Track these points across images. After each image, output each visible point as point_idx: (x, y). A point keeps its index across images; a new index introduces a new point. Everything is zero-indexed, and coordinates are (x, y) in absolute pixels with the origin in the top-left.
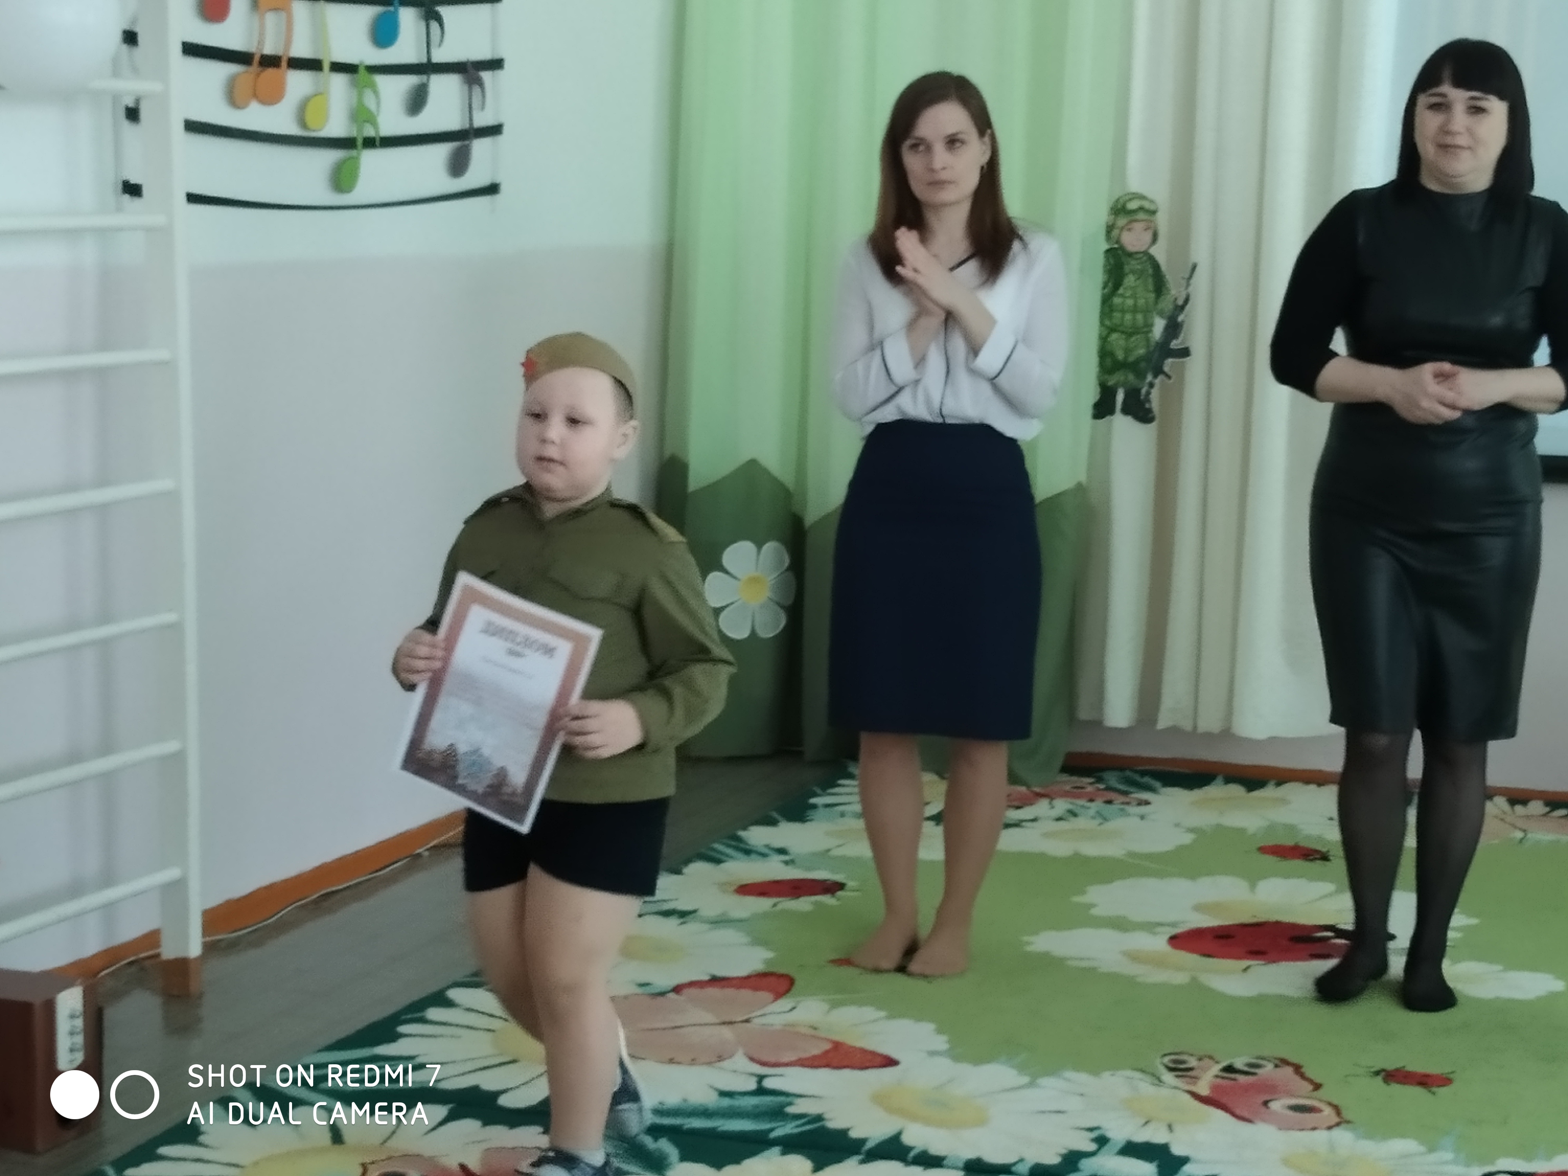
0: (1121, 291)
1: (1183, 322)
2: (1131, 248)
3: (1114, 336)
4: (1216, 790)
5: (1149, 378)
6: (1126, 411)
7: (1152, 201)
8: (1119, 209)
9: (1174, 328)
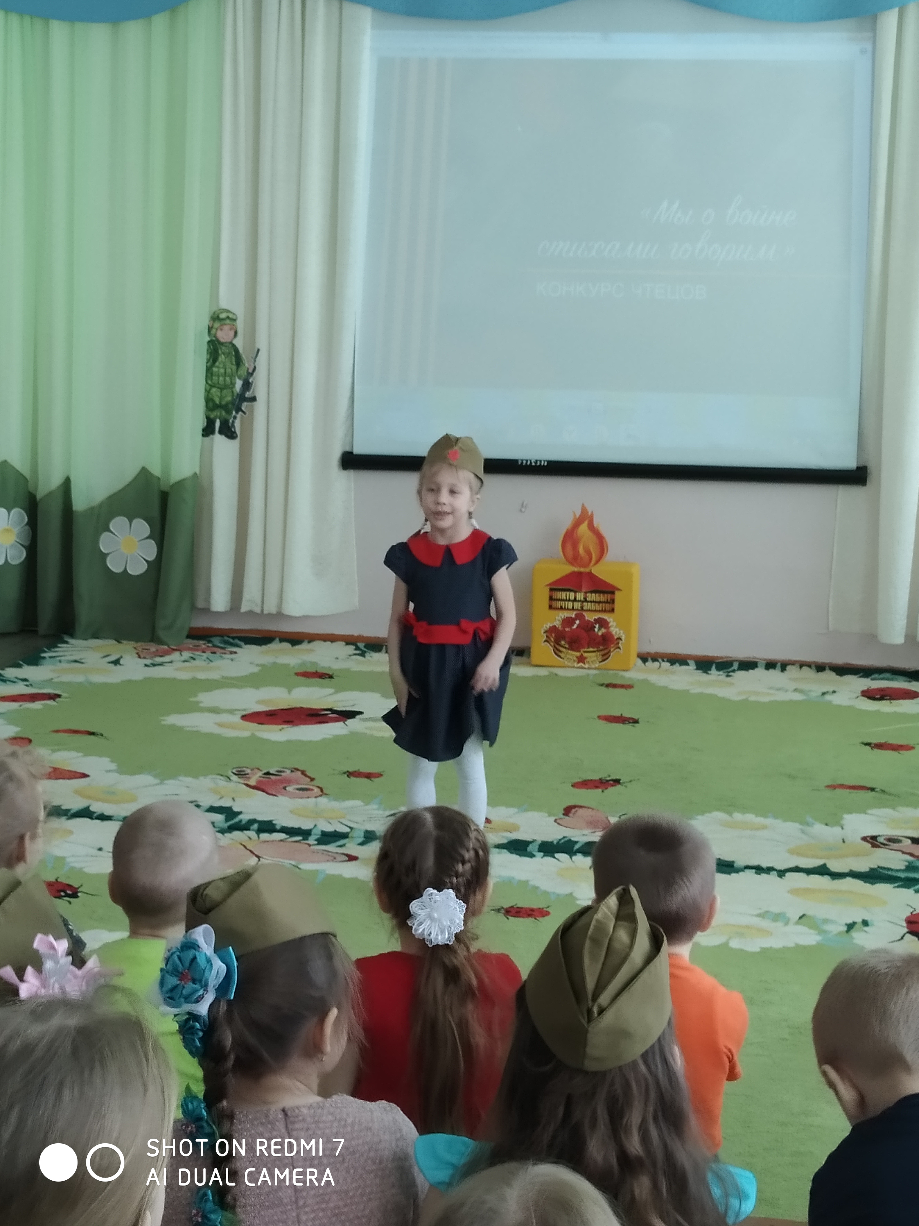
0: (217, 364)
1: (252, 382)
2: (222, 340)
3: (214, 390)
4: (275, 646)
5: (234, 413)
6: (221, 432)
7: (234, 314)
8: (215, 318)
9: (247, 385)
